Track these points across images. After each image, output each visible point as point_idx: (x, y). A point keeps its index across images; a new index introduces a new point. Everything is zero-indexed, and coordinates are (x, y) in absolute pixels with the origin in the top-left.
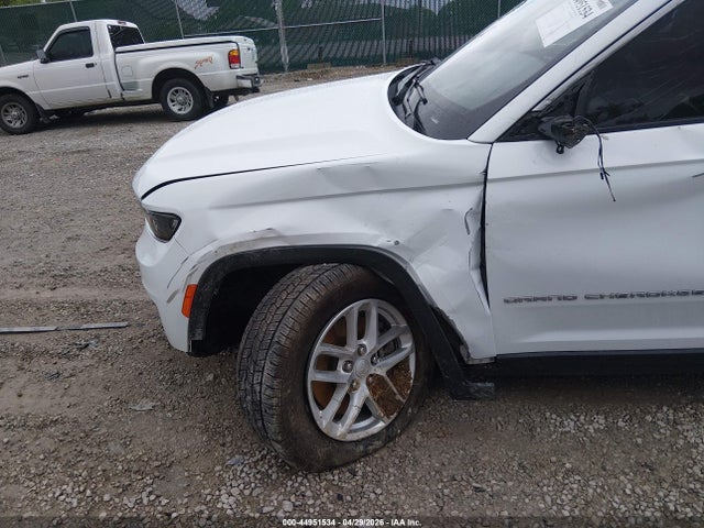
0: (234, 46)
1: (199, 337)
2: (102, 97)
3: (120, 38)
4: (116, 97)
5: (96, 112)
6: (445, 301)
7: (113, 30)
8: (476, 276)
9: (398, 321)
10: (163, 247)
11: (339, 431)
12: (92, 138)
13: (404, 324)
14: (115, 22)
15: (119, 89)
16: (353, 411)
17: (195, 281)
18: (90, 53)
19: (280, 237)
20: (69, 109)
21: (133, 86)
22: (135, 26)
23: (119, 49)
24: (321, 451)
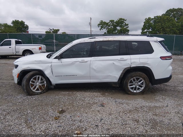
0: (40, 46)
1: (18, 81)
2: (12, 54)
3: (17, 43)
4: (14, 54)
5: (10, 57)
6: (48, 76)
7: (16, 41)
8: (52, 73)
9: (44, 80)
10: (16, 69)
11: (34, 90)
12: (8, 61)
13: (45, 80)
14: (17, 40)
15: (15, 52)
16: (36, 89)
17: (19, 73)
18: (11, 45)
19: (30, 68)
20: (3, 55)
21: (19, 52)
22: (21, 41)
23: (17, 45)
24: (31, 92)
